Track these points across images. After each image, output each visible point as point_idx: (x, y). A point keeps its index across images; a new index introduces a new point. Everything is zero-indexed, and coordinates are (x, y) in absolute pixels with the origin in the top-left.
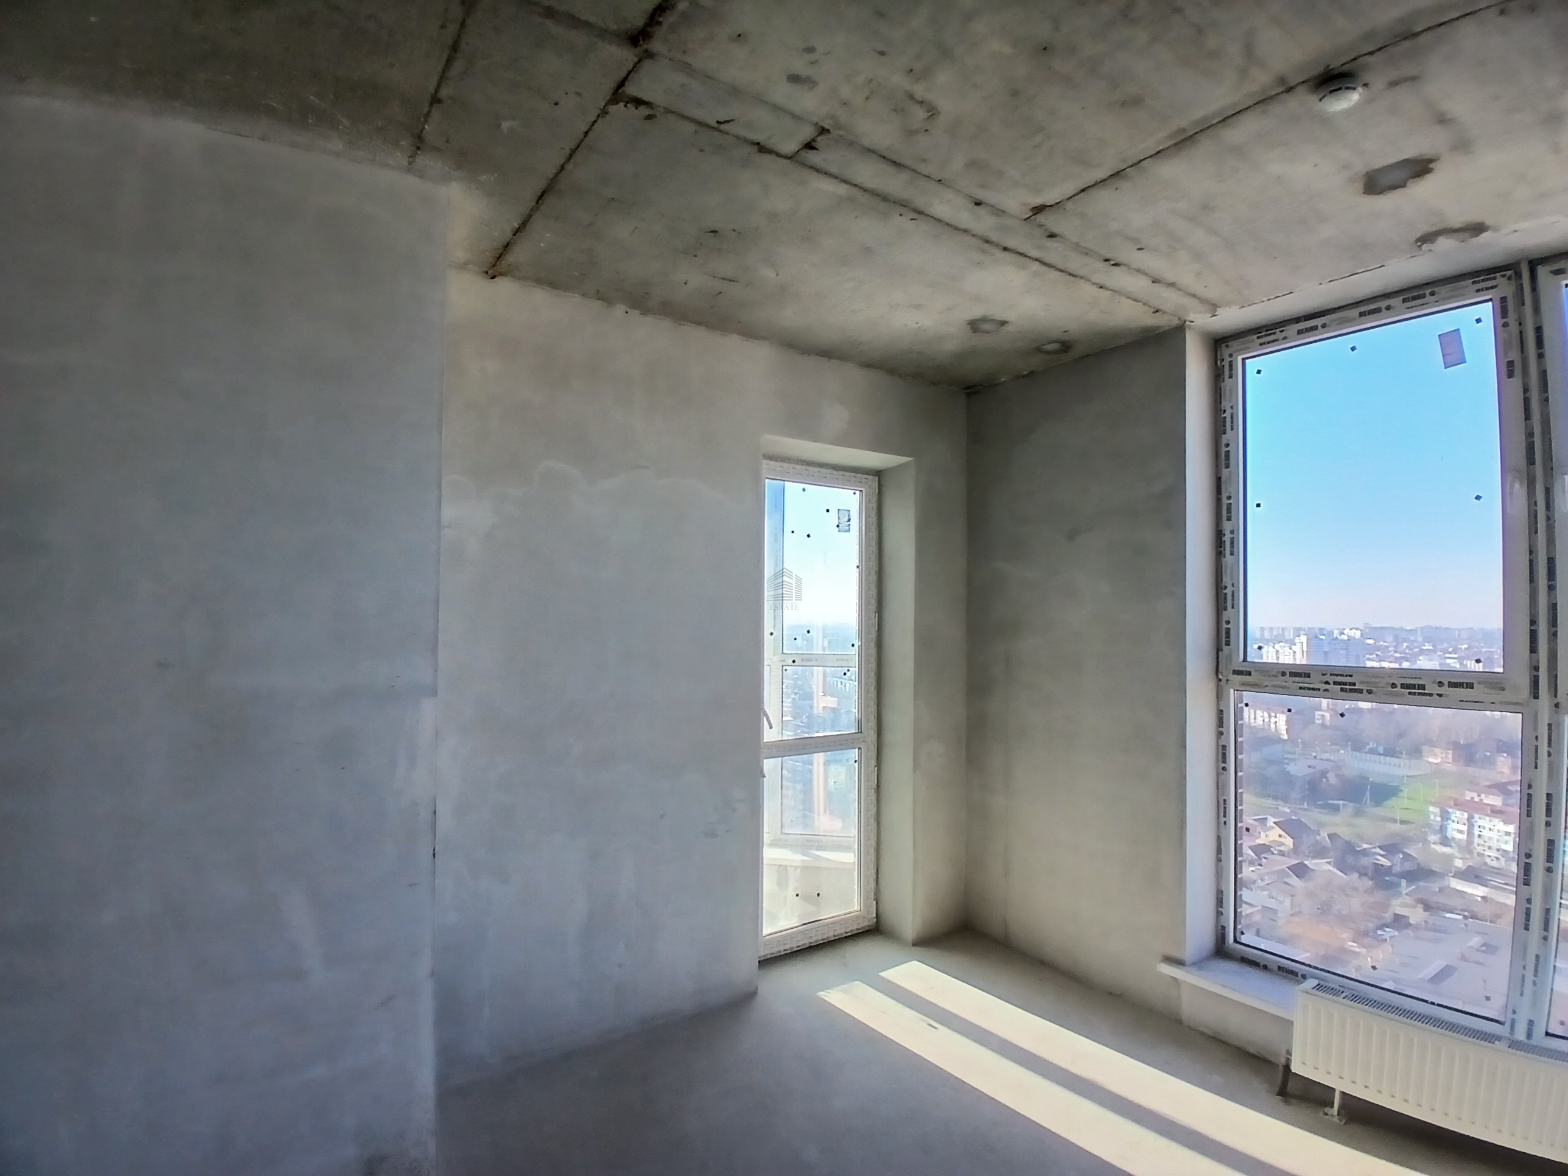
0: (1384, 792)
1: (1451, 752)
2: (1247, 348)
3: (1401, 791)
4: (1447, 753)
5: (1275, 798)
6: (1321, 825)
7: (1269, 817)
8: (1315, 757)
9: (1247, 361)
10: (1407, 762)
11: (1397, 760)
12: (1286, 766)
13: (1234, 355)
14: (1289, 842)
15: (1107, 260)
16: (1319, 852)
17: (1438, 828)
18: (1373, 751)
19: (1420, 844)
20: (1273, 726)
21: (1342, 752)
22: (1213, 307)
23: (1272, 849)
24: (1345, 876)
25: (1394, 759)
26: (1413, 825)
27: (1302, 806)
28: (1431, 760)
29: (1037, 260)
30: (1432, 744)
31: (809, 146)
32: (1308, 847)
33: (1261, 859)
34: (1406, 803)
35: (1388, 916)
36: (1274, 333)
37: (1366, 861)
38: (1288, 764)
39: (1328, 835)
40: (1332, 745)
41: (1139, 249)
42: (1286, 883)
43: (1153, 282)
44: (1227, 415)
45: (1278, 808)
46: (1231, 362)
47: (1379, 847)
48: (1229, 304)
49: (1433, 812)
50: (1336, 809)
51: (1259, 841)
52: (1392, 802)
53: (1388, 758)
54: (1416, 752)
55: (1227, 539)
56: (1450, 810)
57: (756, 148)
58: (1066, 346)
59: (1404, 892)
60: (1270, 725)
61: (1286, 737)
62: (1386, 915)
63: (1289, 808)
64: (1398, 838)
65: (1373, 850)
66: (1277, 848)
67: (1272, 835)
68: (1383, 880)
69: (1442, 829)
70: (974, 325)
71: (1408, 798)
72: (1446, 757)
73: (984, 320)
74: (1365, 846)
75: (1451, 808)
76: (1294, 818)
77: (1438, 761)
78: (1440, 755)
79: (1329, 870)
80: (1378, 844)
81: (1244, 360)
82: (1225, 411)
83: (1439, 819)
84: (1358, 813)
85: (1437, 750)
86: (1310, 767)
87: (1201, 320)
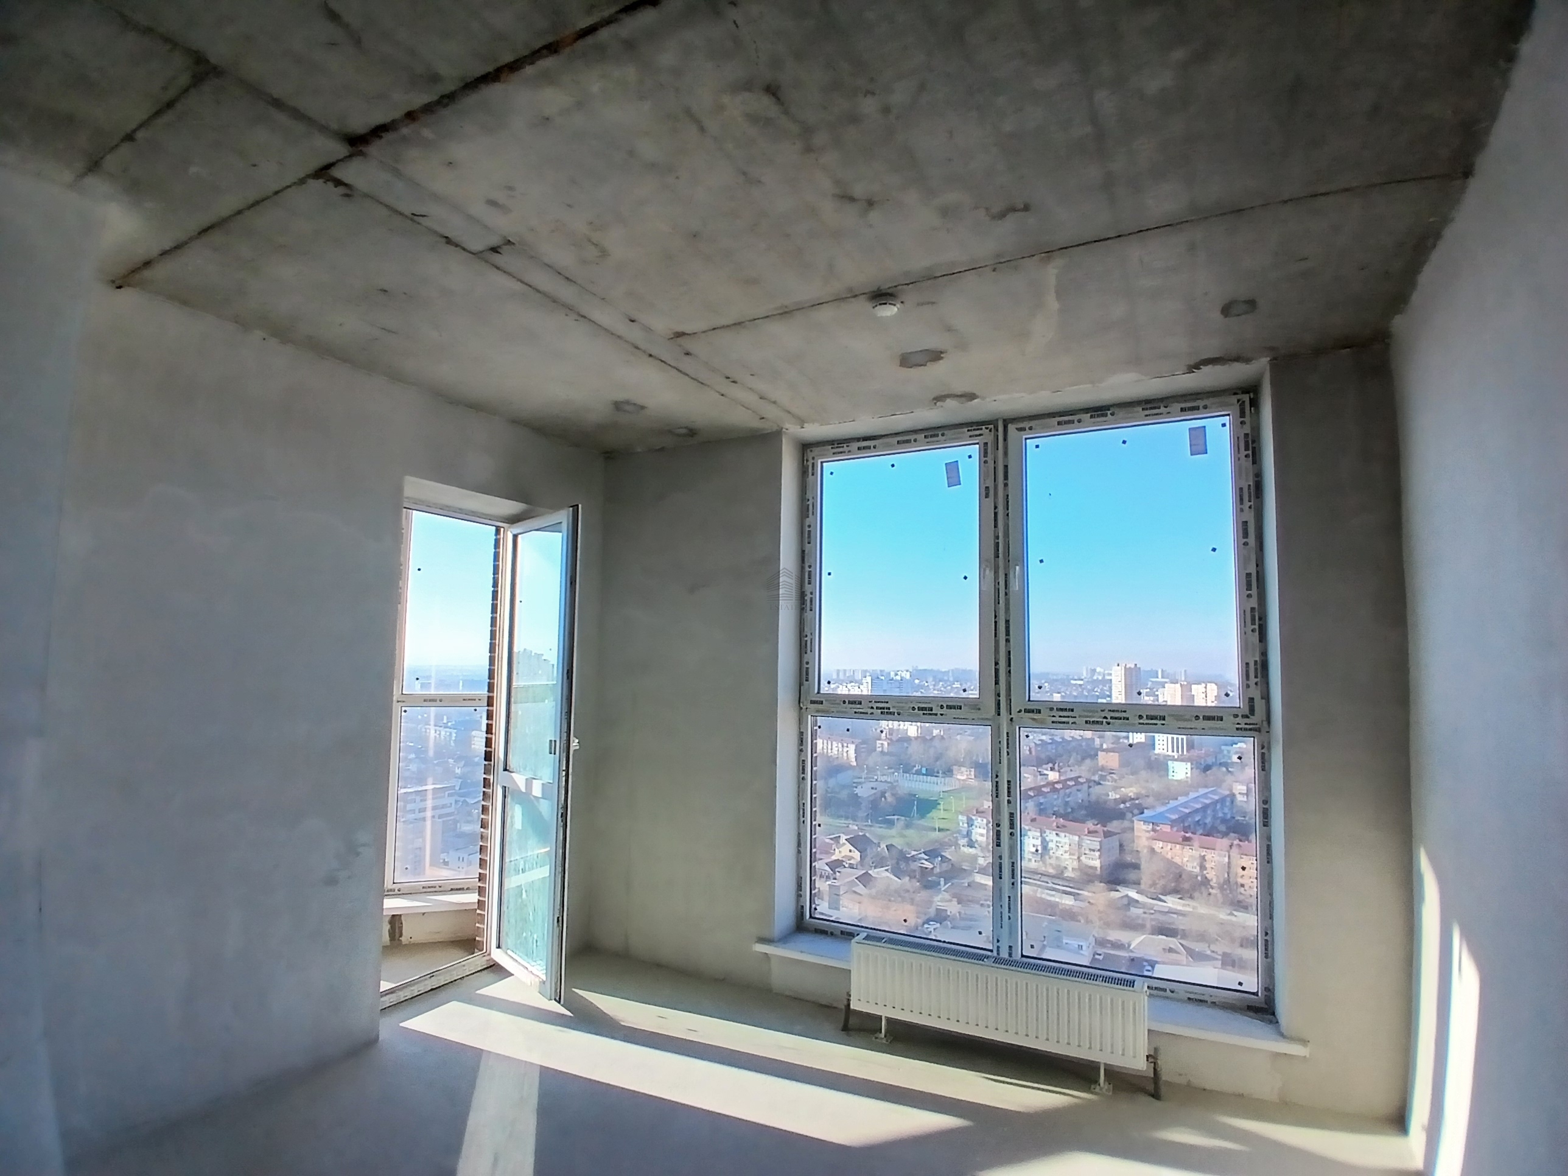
0: (926, 806)
1: (973, 770)
2: (823, 455)
3: (939, 804)
4: (970, 771)
5: (847, 818)
6: (882, 838)
7: (842, 835)
8: (877, 780)
9: (824, 464)
10: (943, 779)
11: (936, 778)
12: (855, 789)
13: (816, 458)
14: (857, 855)
15: (728, 378)
16: (880, 863)
17: (965, 833)
18: (919, 773)
19: (953, 847)
20: (845, 754)
21: (896, 774)
22: (802, 422)
23: (844, 863)
24: (899, 880)
25: (934, 778)
26: (948, 832)
27: (866, 823)
28: (959, 777)
29: (674, 368)
30: (961, 765)
31: (495, 250)
32: (872, 858)
33: (835, 873)
34: (942, 814)
35: (932, 912)
36: (843, 447)
37: (915, 866)
38: (856, 787)
39: (887, 846)
40: (888, 769)
41: (752, 375)
42: (855, 892)
43: (761, 398)
44: (810, 503)
45: (848, 827)
46: (813, 464)
47: (924, 852)
48: (813, 421)
49: (962, 820)
50: (891, 824)
51: (834, 858)
52: (934, 814)
53: (929, 777)
54: (948, 772)
55: (808, 598)
56: (974, 818)
57: (444, 240)
58: (692, 432)
59: (943, 889)
60: (843, 754)
61: (854, 764)
62: (930, 910)
63: (857, 825)
64: (937, 844)
65: (920, 856)
66: (848, 862)
67: (845, 851)
68: (927, 881)
69: (969, 834)
70: (618, 406)
71: (945, 810)
72: (970, 774)
73: (628, 402)
74: (914, 853)
75: (974, 815)
76: (861, 834)
77: (964, 777)
78: (966, 773)
79: (887, 877)
80: (923, 850)
81: (822, 463)
82: (808, 500)
83: (966, 825)
84: (908, 826)
85: (963, 769)
86: (872, 788)
87: (792, 429)
